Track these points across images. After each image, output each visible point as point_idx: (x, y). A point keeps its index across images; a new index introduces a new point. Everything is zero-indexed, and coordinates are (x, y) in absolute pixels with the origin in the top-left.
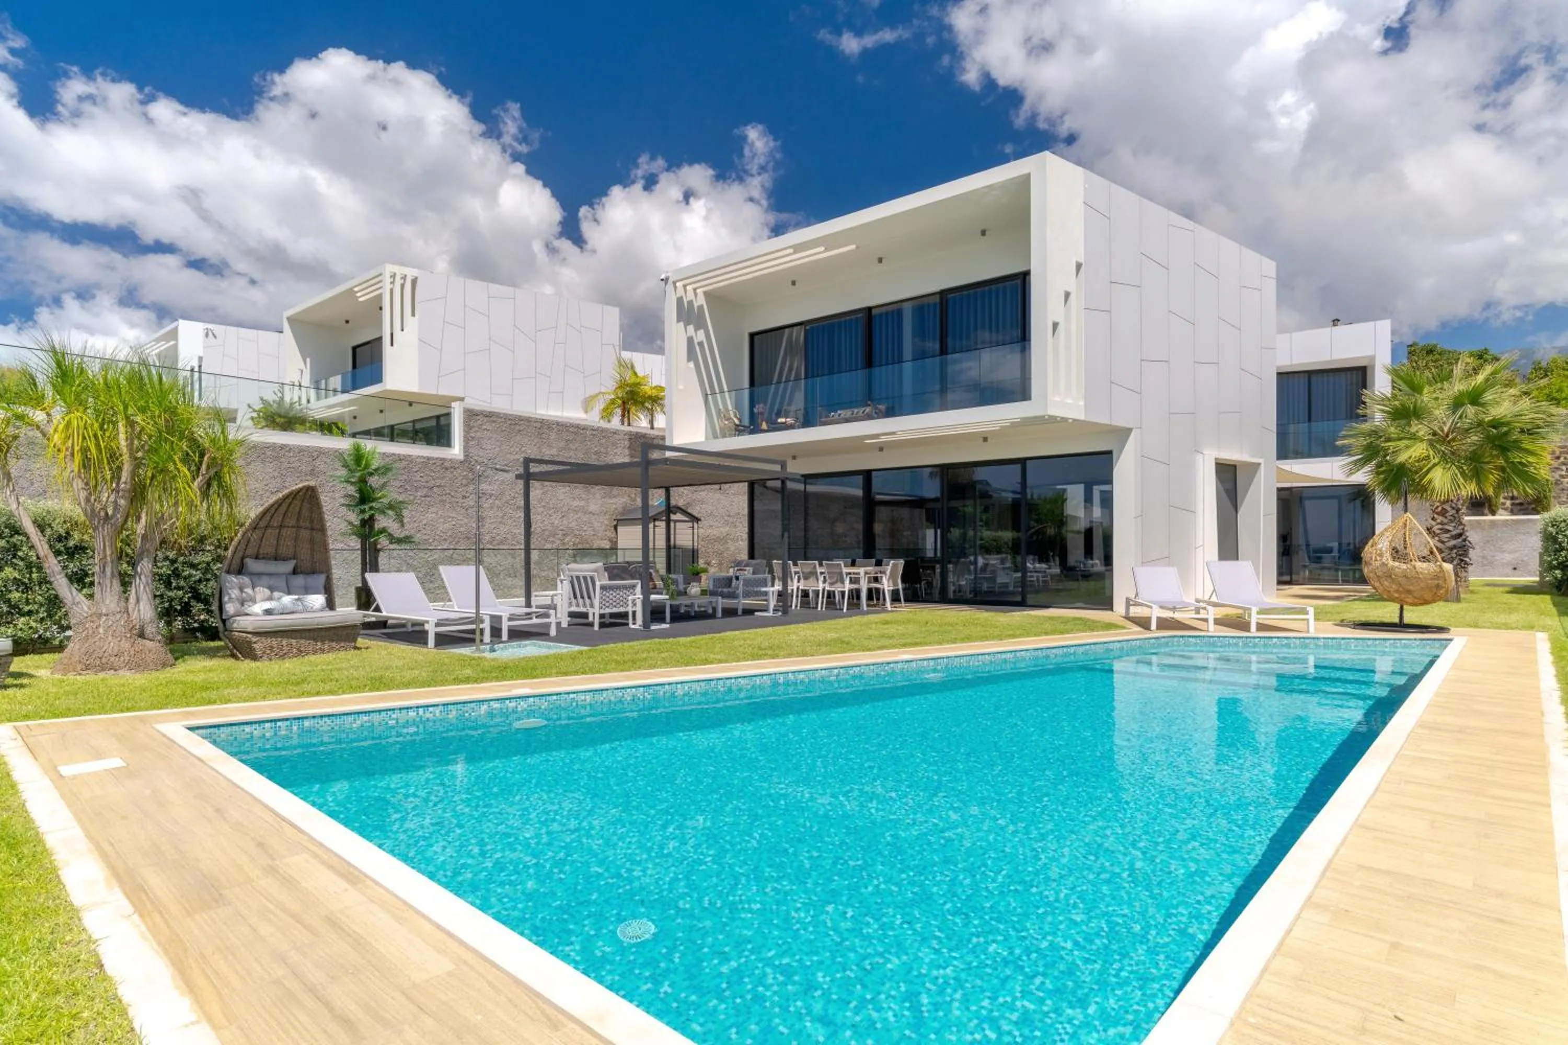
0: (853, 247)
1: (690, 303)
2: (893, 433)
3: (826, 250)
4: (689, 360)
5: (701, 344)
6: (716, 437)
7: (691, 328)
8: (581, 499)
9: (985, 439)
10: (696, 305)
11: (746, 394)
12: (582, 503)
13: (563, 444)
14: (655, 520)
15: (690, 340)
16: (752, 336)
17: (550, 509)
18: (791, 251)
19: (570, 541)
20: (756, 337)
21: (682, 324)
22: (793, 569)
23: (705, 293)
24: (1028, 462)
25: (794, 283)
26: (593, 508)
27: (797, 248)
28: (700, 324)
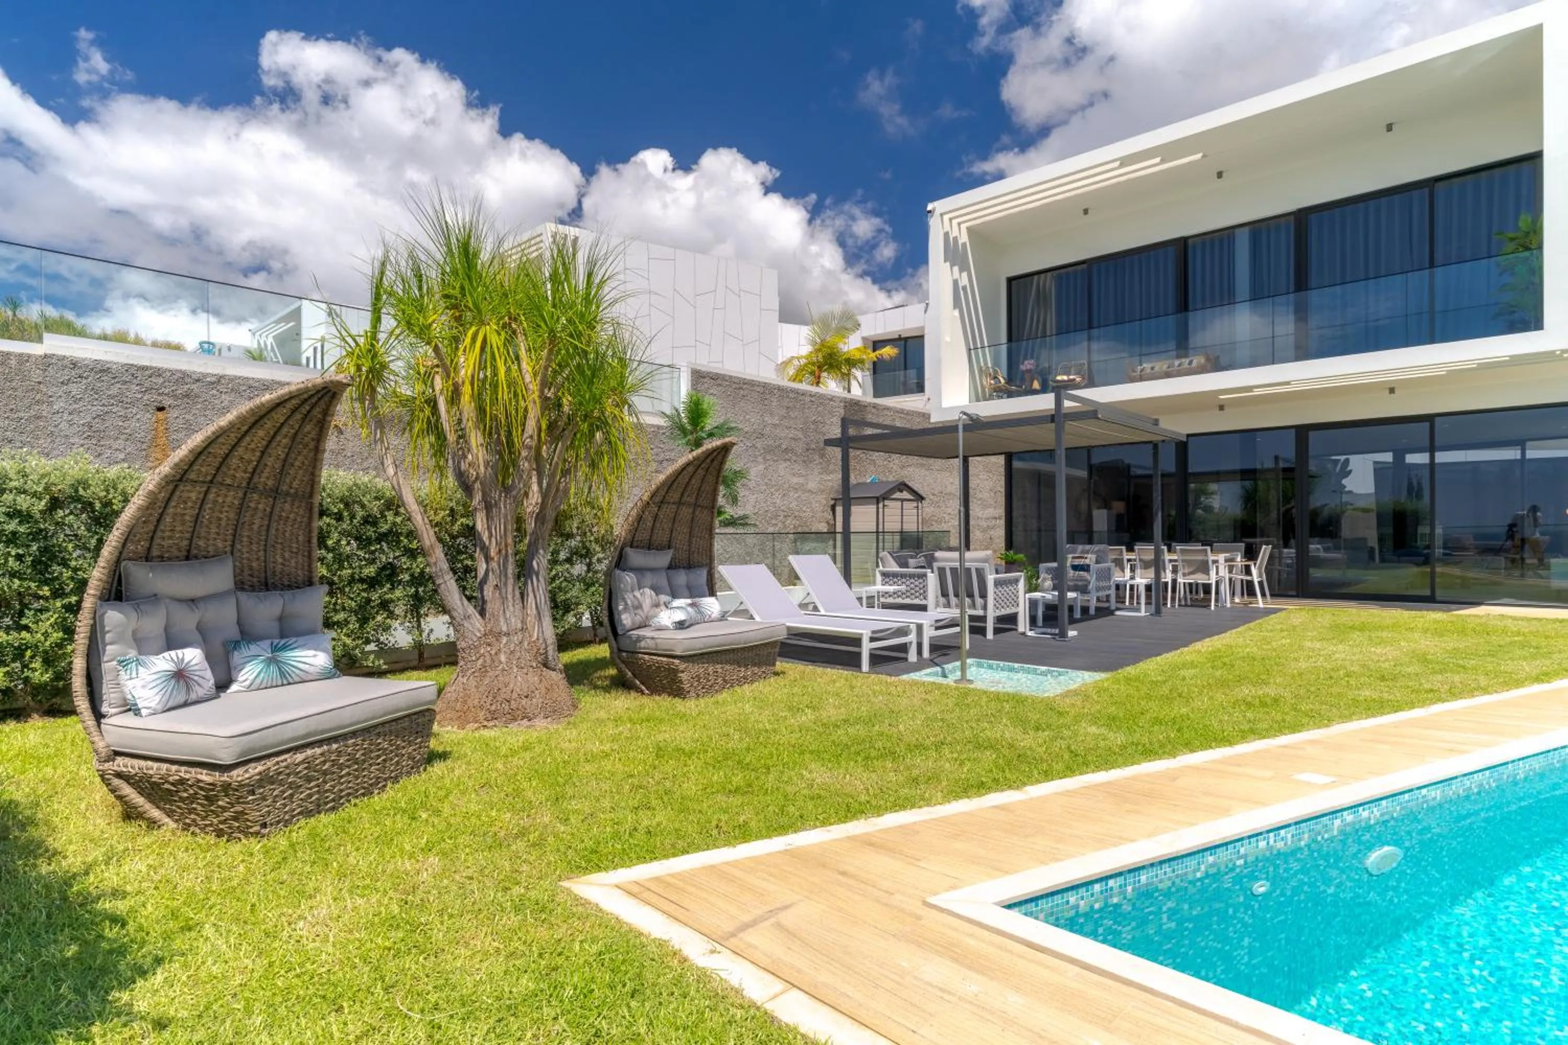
0: (1199, 156)
1: (955, 239)
2: (1288, 383)
3: (1163, 161)
4: (955, 307)
5: (964, 288)
6: (978, 400)
7: (956, 269)
8: (800, 475)
9: (1392, 391)
10: (960, 242)
11: (1004, 349)
12: (801, 480)
13: (783, 412)
14: (884, 499)
15: (956, 283)
16: (1010, 280)
17: (773, 486)
18: (1117, 164)
19: (791, 525)
20: (1014, 283)
21: (948, 264)
22: (1167, 557)
23: (968, 229)
24: (1437, 419)
25: (1086, 212)
26: (812, 485)
27: (1125, 161)
28: (964, 267)
